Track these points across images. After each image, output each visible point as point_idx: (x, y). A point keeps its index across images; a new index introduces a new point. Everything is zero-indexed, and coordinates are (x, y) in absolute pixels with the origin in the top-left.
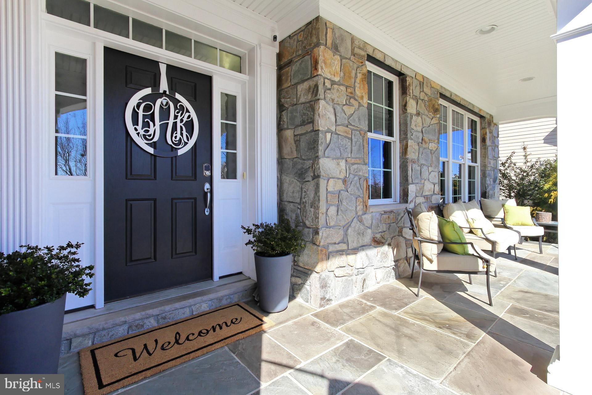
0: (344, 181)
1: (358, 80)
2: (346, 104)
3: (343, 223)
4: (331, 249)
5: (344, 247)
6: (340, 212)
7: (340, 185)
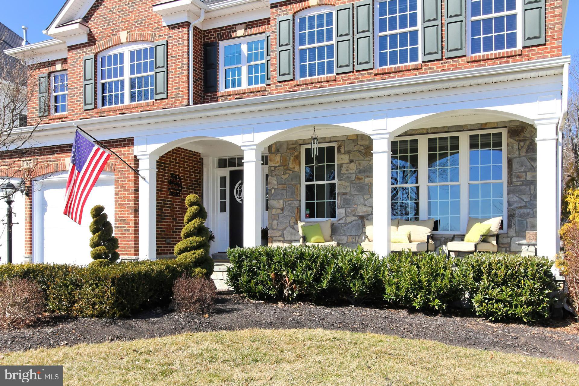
0: (282, 209)
1: (291, 161)
2: (284, 174)
3: (281, 228)
4: (274, 238)
5: (282, 239)
6: (279, 223)
7: (279, 211)
